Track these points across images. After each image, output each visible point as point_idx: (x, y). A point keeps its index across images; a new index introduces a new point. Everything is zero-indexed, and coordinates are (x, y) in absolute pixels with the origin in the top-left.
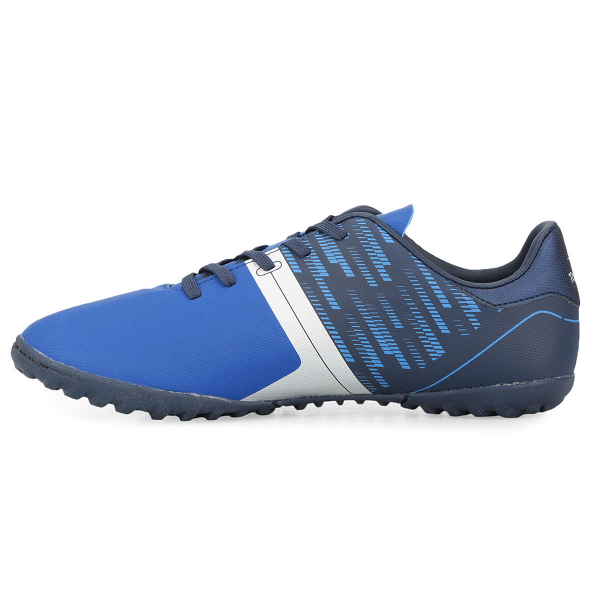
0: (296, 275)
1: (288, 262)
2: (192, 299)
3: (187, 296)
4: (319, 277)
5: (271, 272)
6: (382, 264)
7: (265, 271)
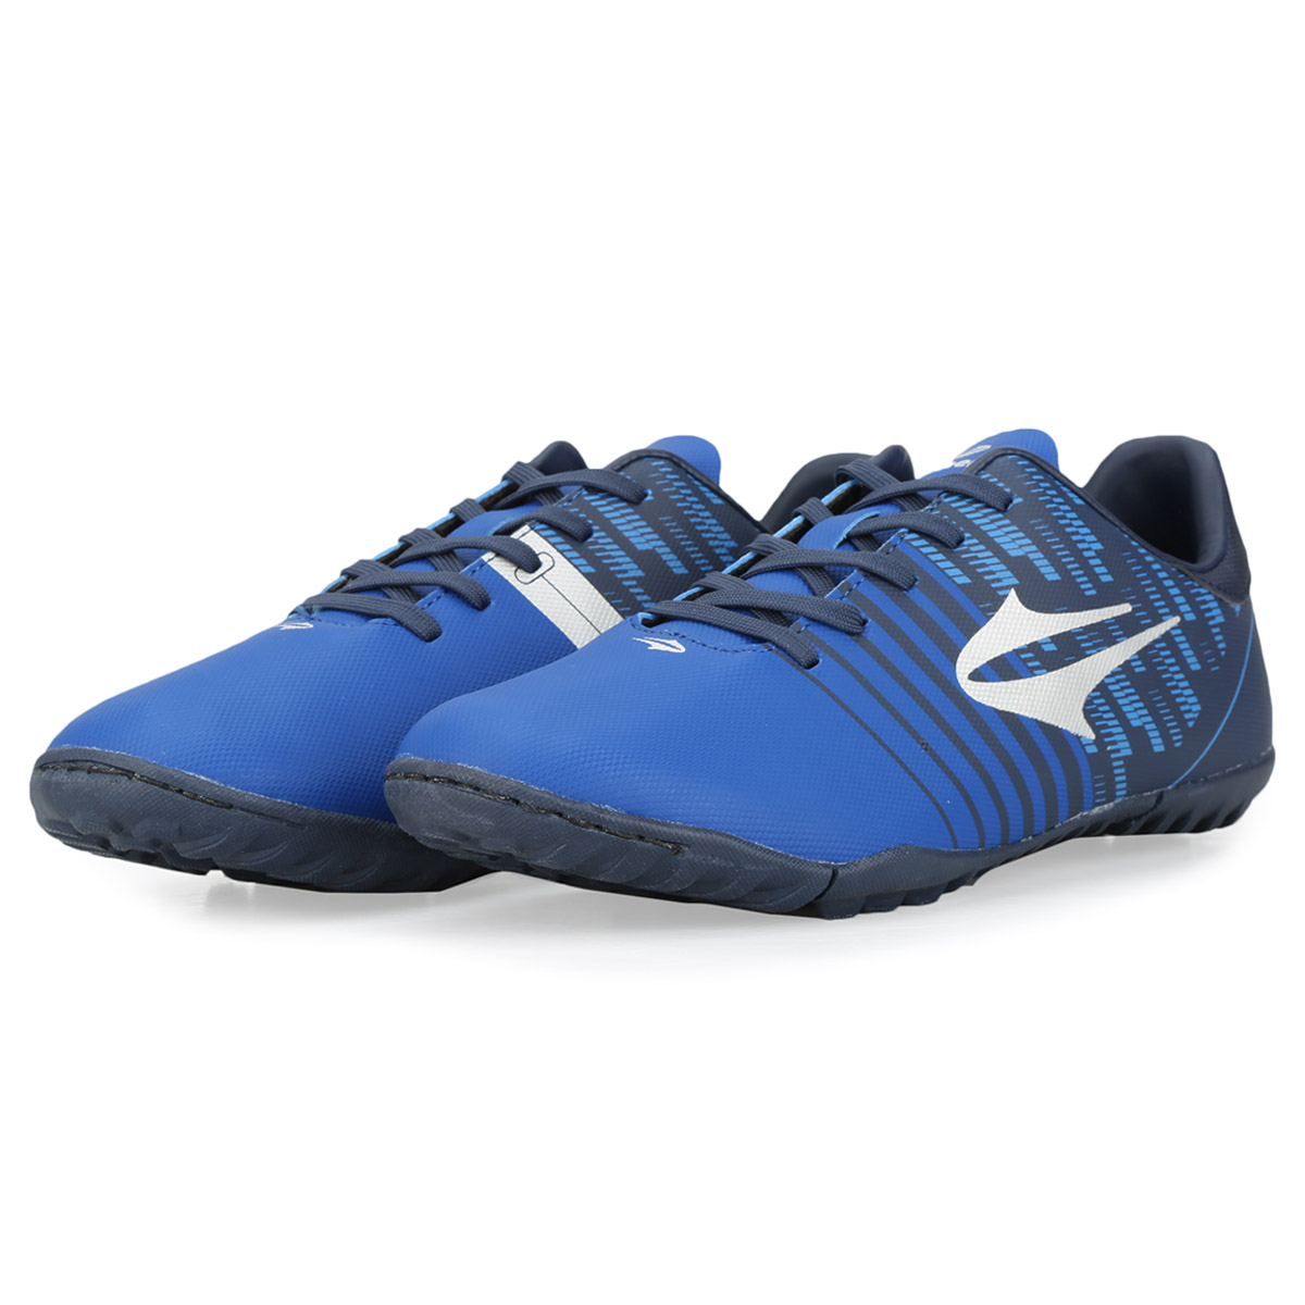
0: (587, 576)
1: (561, 552)
2: (427, 641)
3: (417, 635)
4: (627, 579)
5: (541, 575)
6: (723, 546)
7: (528, 575)
